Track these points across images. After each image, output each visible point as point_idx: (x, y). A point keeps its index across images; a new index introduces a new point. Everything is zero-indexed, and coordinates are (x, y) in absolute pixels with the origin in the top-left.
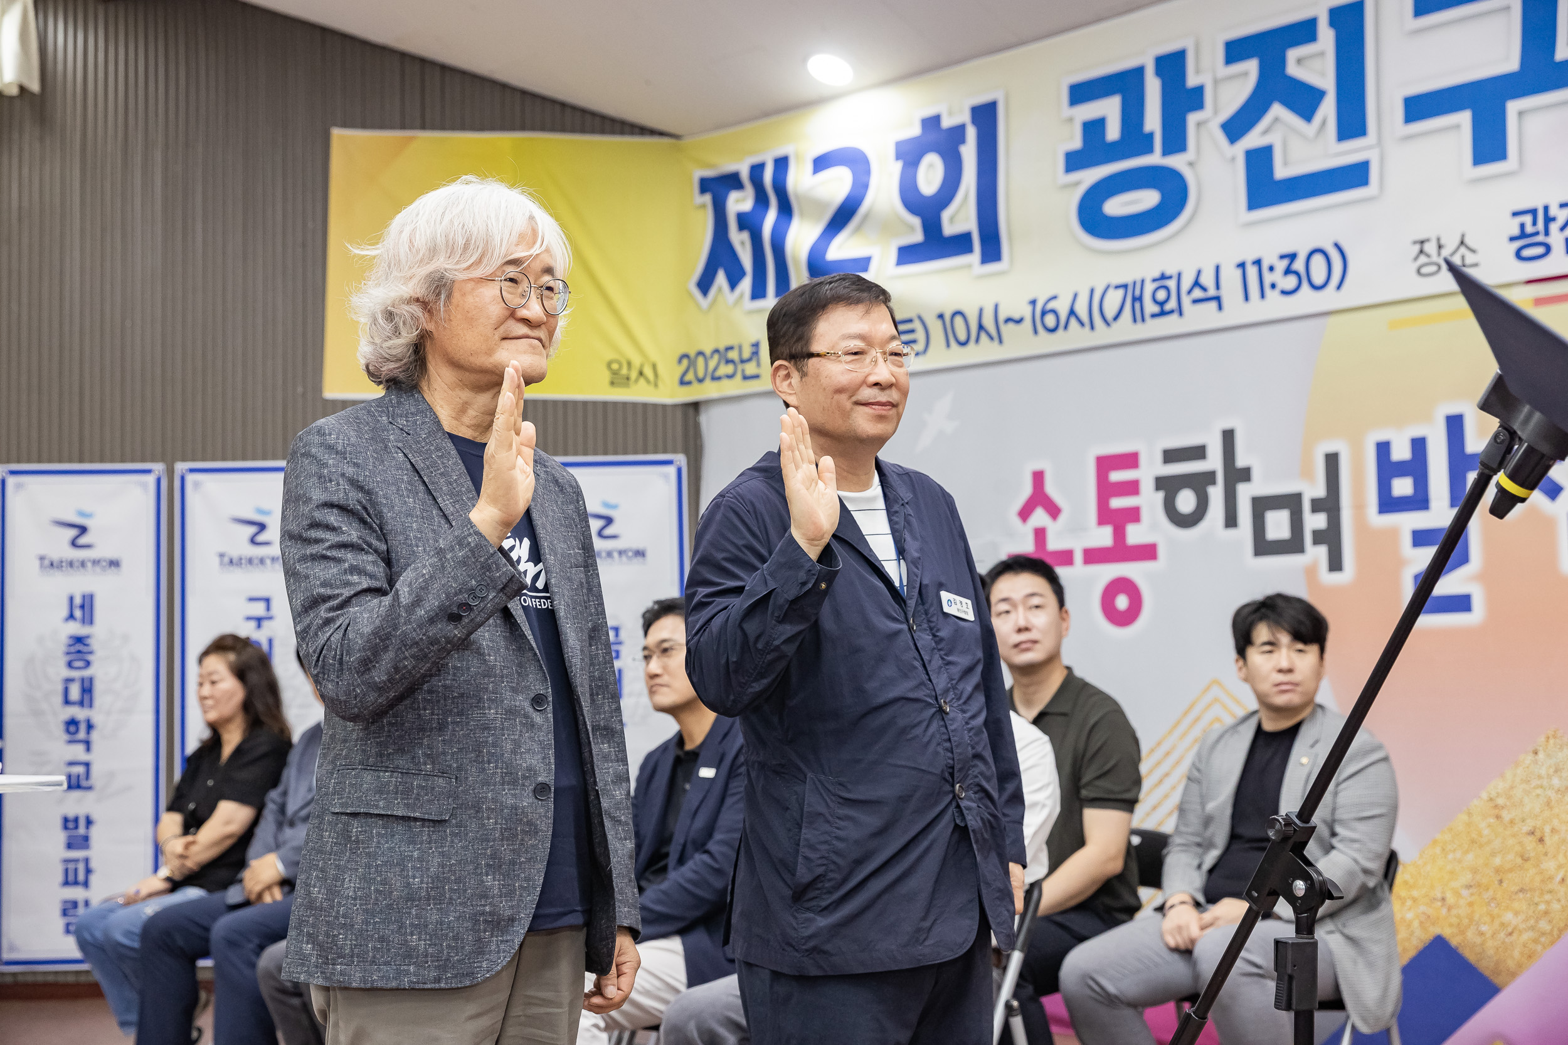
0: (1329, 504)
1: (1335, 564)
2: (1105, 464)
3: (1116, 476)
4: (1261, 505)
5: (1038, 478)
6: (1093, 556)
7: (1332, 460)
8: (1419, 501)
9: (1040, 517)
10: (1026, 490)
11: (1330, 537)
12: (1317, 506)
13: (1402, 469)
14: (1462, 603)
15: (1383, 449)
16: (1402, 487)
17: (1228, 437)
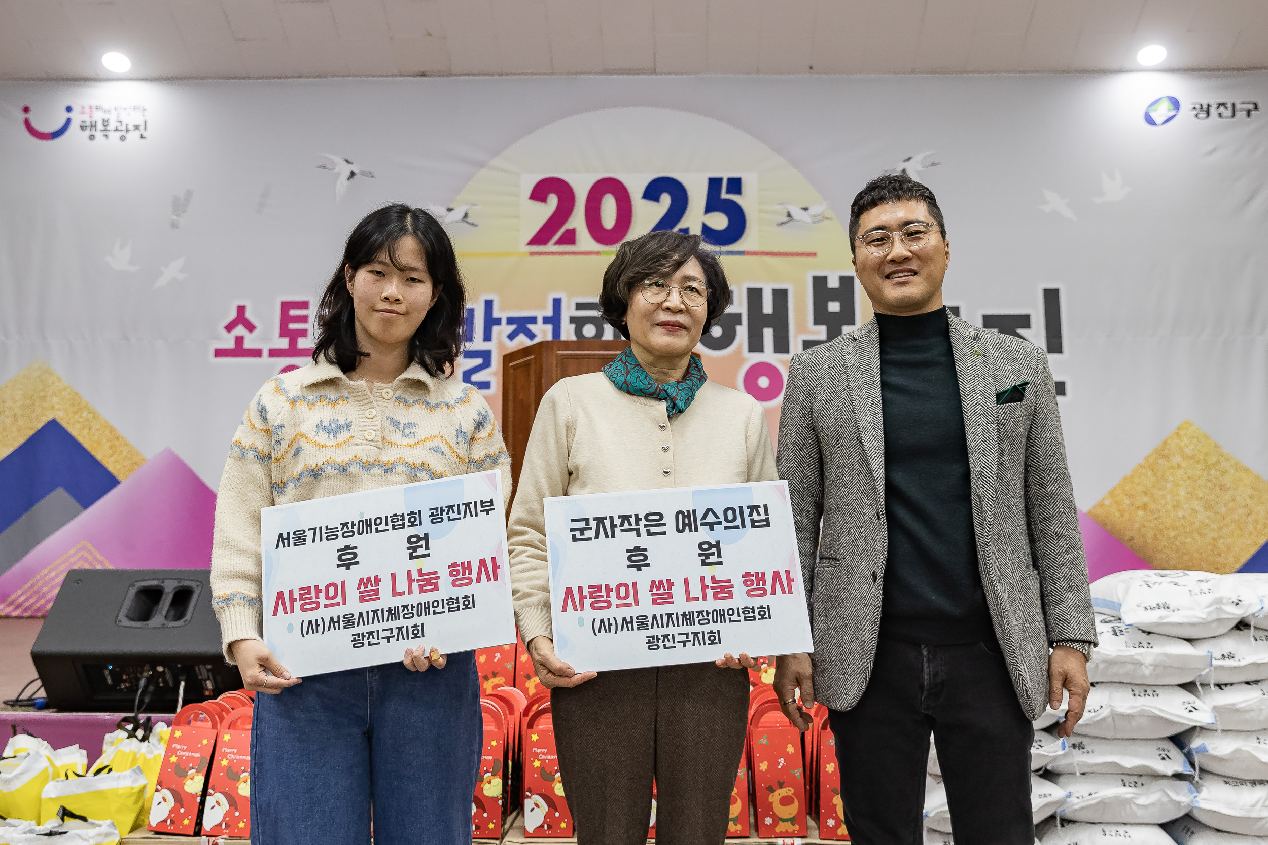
2: (286, 306)
3: (293, 312)
5: (241, 309)
6: (273, 353)
8: (469, 338)
9: (240, 330)
10: (233, 315)
14: (486, 385)
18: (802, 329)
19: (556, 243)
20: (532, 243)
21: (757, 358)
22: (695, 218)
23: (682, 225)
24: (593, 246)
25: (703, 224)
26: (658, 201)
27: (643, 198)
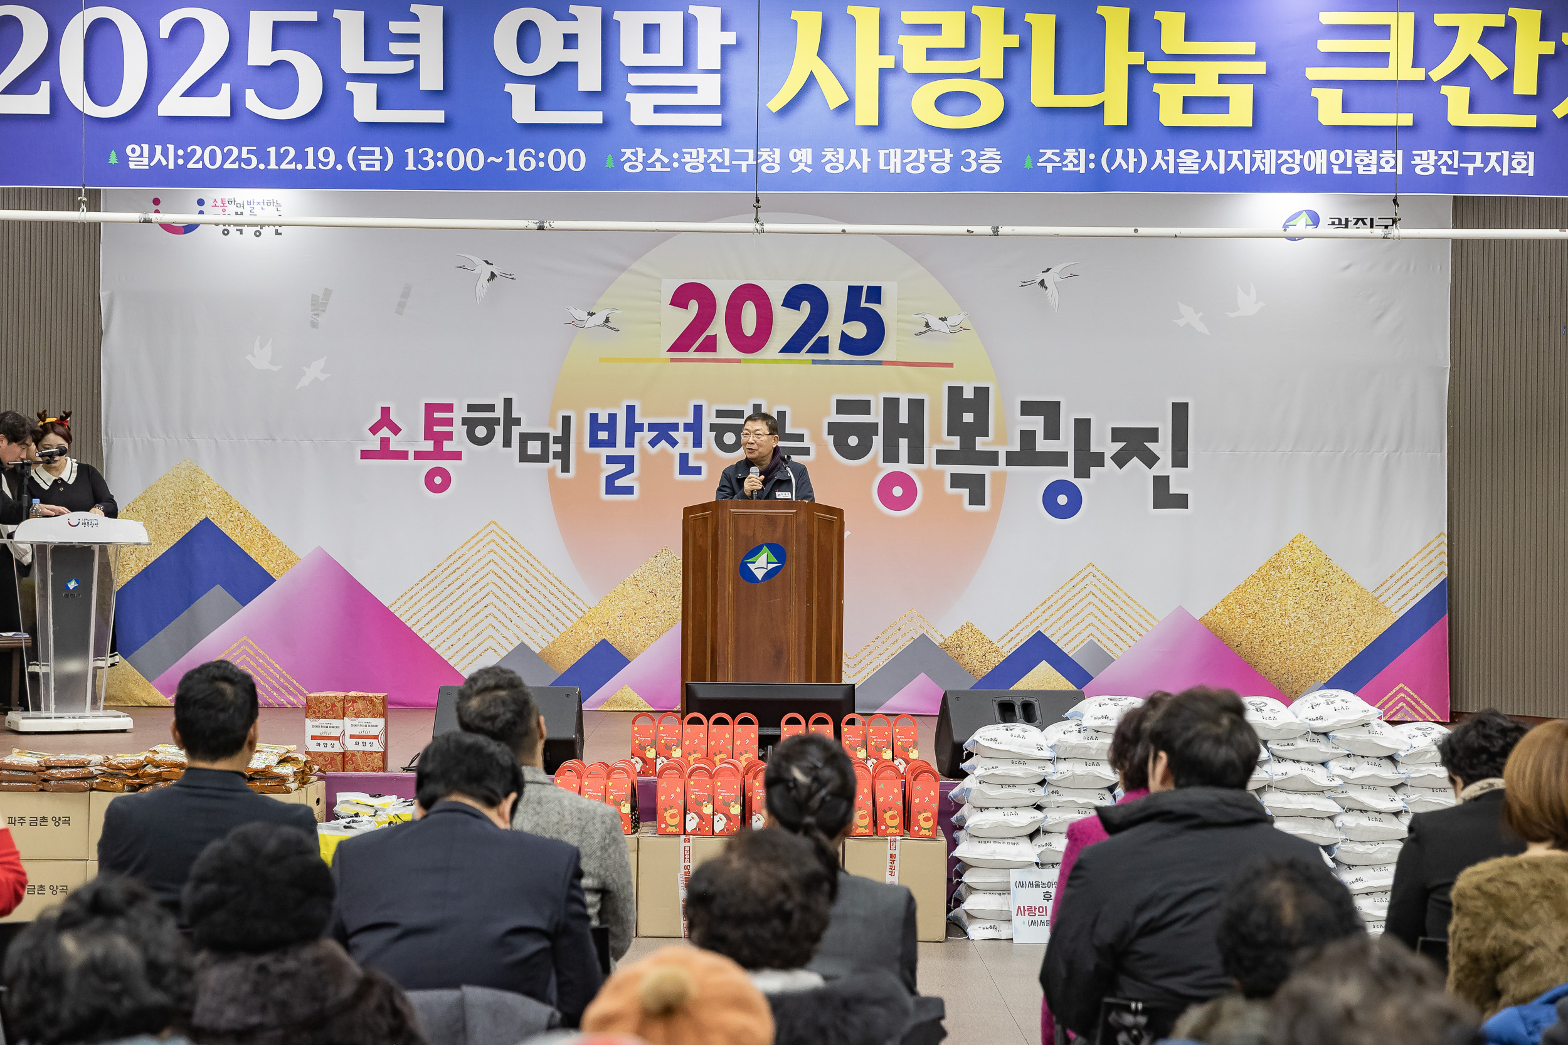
0: (564, 440)
1: (565, 469)
2: (430, 408)
3: (437, 415)
4: (525, 438)
5: (385, 411)
6: (419, 455)
7: (566, 420)
8: (611, 443)
9: (385, 432)
10: (378, 417)
11: (564, 456)
12: (556, 440)
13: (603, 427)
14: (629, 490)
15: (594, 417)
16: (603, 435)
17: (508, 403)
18: (936, 439)
19: (696, 350)
20: (673, 349)
21: (891, 467)
22: (834, 327)
23: (822, 333)
24: (733, 353)
25: (843, 332)
26: (798, 308)
27: (782, 305)
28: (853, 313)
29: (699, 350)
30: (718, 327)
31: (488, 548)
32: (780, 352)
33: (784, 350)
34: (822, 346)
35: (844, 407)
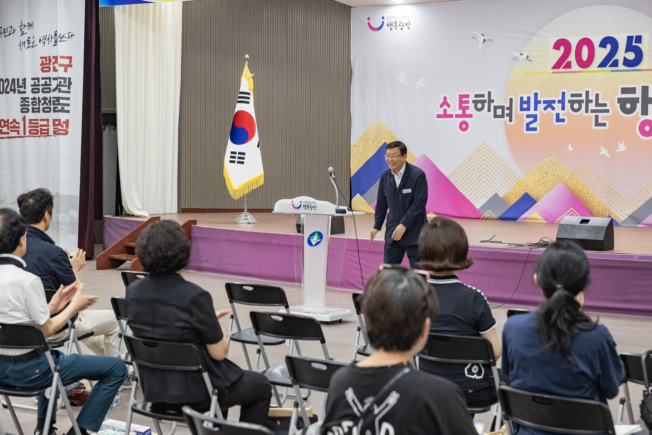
0: (510, 108)
1: (511, 120)
2: (461, 97)
3: (463, 99)
4: (496, 108)
5: (445, 98)
6: (457, 116)
7: (511, 100)
8: (528, 109)
10: (442, 101)
11: (510, 115)
12: (508, 108)
13: (525, 102)
14: (535, 129)
15: (522, 98)
16: (525, 106)
17: (489, 93)
19: (563, 68)
20: (553, 68)
21: (645, 118)
22: (621, 55)
23: (615, 58)
24: (578, 69)
25: (624, 57)
26: (605, 47)
27: (599, 46)
28: (629, 48)
29: (564, 68)
30: (572, 58)
31: (482, 154)
32: (598, 67)
33: (599, 66)
34: (615, 64)
35: (624, 91)
